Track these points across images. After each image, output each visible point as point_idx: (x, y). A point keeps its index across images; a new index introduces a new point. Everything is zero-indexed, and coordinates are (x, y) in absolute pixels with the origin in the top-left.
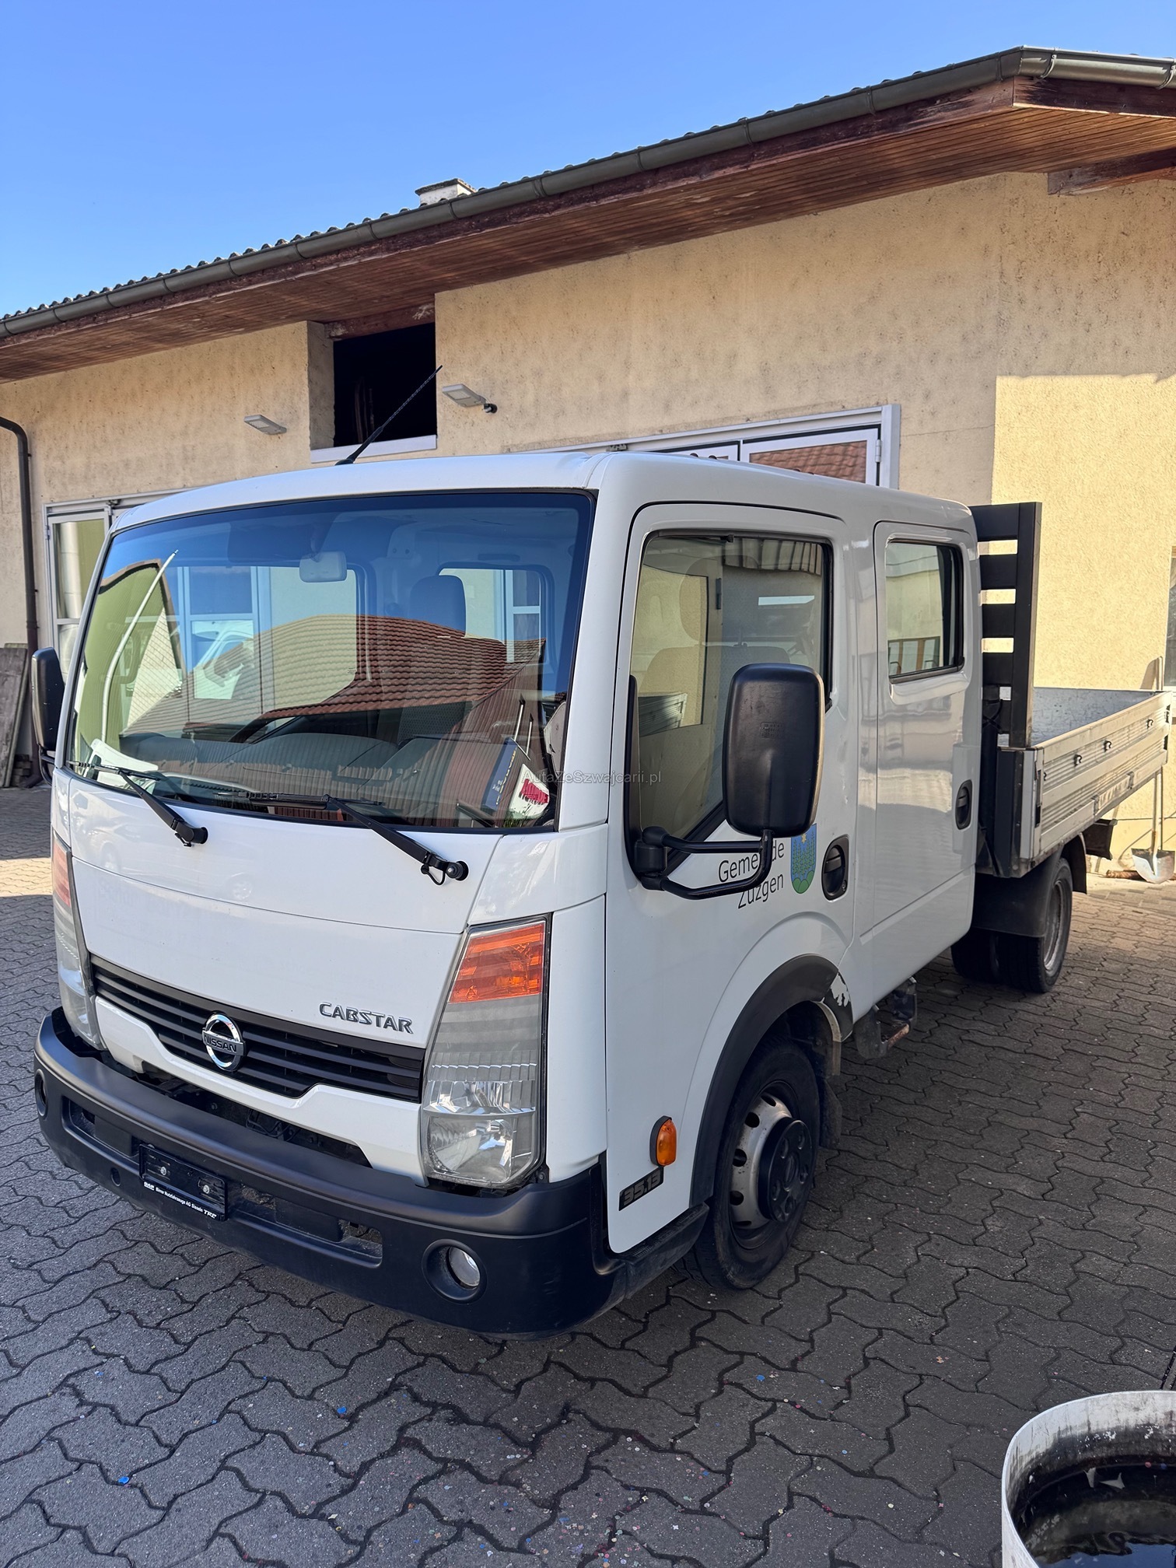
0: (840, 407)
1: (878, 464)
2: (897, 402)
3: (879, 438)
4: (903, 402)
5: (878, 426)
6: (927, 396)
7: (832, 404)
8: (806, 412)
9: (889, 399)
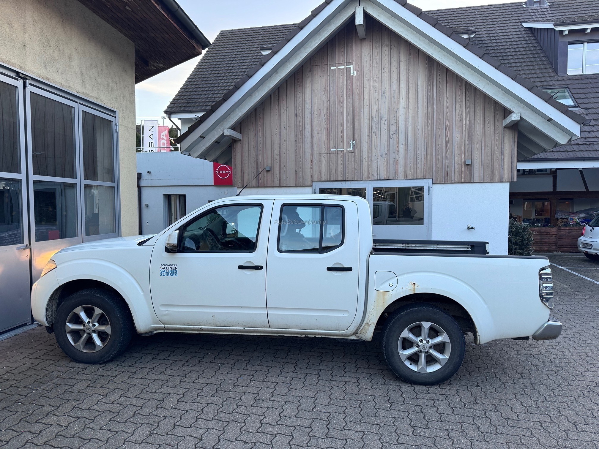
0: (104, 103)
3: (116, 122)
5: (115, 117)
6: (123, 112)
9: (116, 108)
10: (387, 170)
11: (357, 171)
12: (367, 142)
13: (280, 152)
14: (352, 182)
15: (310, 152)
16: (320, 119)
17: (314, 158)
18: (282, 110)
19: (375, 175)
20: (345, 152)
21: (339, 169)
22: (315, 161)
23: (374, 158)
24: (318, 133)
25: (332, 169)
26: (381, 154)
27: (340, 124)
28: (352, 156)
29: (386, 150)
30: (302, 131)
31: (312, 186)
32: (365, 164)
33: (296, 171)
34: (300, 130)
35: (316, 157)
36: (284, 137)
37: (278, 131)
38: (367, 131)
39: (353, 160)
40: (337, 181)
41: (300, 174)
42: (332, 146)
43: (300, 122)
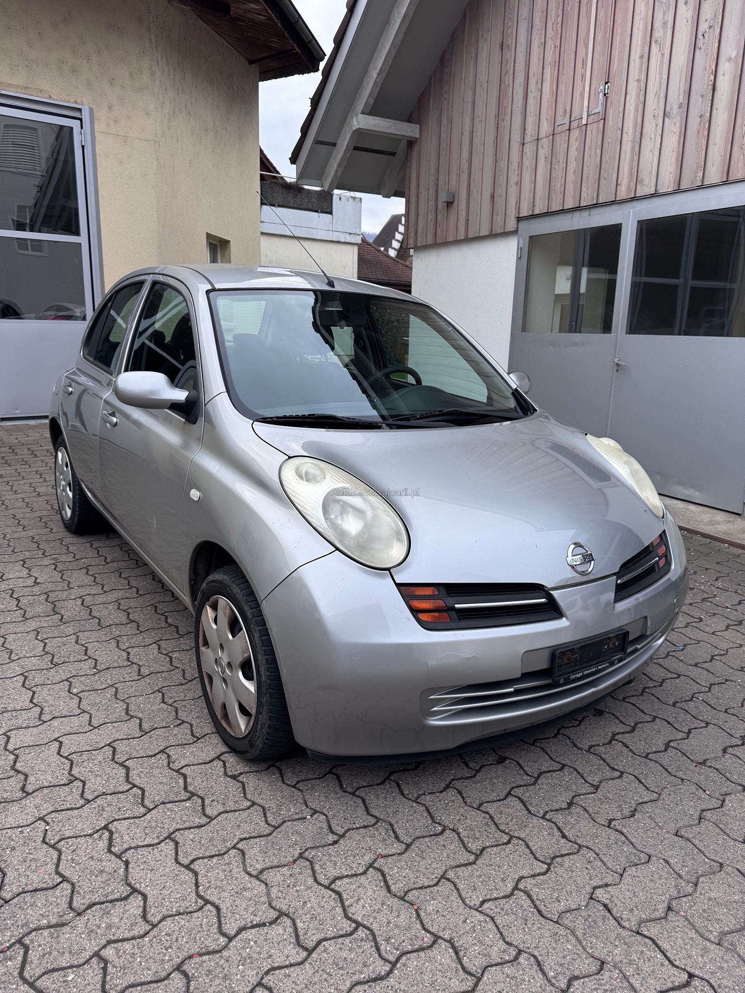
0: (47, 96)
1: (83, 147)
2: (90, 106)
3: (82, 128)
4: (94, 107)
5: (81, 120)
6: (110, 108)
7: (41, 91)
8: (19, 90)
9: (84, 101)
10: (677, 158)
11: (606, 176)
12: (636, 78)
13: (471, 153)
14: (594, 212)
15: (519, 140)
16: (543, 40)
17: (524, 155)
18: (481, 41)
19: (646, 182)
20: (584, 122)
21: (571, 177)
22: (528, 163)
23: (649, 127)
24: (537, 83)
25: (555, 178)
26: (668, 109)
27: (582, 41)
28: (598, 131)
29: (682, 92)
30: (509, 85)
31: (515, 232)
32: (627, 147)
33: (493, 197)
34: (507, 83)
35: (529, 149)
36: (479, 112)
37: (470, 100)
38: (639, 43)
39: (600, 142)
40: (563, 211)
41: (500, 202)
42: (560, 111)
43: (507, 60)
